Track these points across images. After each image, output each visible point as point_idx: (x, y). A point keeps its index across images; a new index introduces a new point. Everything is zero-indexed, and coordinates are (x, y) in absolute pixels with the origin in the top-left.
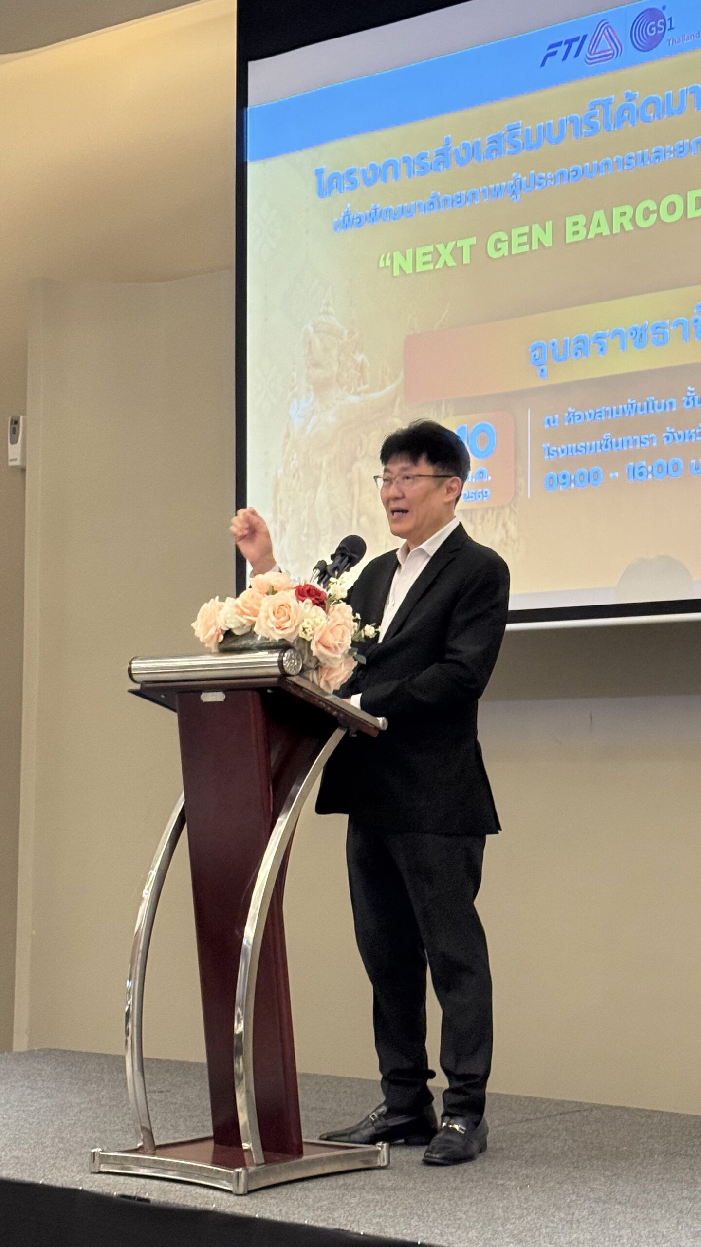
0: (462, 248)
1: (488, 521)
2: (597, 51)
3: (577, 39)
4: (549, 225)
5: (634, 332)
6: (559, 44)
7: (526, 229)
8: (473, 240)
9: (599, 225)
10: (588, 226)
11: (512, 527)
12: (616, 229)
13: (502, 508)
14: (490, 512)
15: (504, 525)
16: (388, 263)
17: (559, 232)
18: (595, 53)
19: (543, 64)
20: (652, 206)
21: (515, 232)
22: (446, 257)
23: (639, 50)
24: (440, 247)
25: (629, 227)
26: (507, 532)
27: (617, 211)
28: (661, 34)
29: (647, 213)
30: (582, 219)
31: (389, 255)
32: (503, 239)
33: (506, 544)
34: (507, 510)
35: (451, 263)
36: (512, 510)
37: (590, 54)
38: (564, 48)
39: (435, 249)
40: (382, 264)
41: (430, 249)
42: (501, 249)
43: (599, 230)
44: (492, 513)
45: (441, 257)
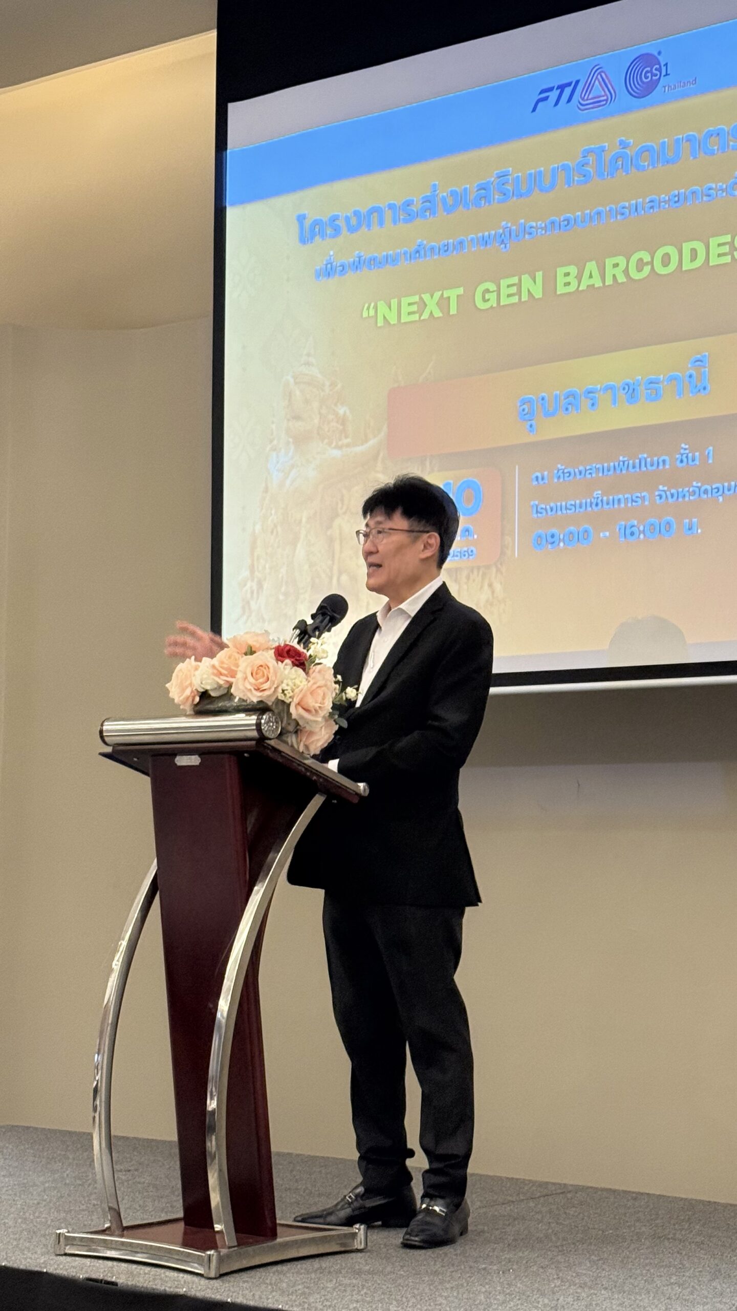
0: (449, 298)
1: (474, 580)
2: (590, 97)
3: (569, 84)
4: (539, 275)
5: (627, 387)
6: (550, 89)
7: (515, 280)
8: (461, 291)
9: (591, 276)
10: (579, 278)
11: (498, 587)
12: (609, 281)
13: (488, 567)
14: (475, 572)
15: (490, 585)
16: (372, 313)
17: (550, 283)
18: (587, 100)
19: (534, 110)
20: (646, 257)
21: (504, 283)
22: (432, 307)
23: (635, 97)
24: (426, 297)
25: (621, 279)
26: (493, 592)
27: (609, 262)
28: (656, 80)
29: (640, 265)
30: (573, 270)
31: (372, 305)
32: (491, 290)
33: (491, 605)
34: (494, 570)
35: (438, 313)
36: (498, 570)
37: (583, 99)
38: (556, 93)
39: (421, 298)
40: (365, 314)
41: (416, 298)
42: (488, 300)
43: (591, 282)
44: (478, 575)
45: (427, 307)
